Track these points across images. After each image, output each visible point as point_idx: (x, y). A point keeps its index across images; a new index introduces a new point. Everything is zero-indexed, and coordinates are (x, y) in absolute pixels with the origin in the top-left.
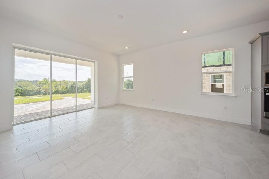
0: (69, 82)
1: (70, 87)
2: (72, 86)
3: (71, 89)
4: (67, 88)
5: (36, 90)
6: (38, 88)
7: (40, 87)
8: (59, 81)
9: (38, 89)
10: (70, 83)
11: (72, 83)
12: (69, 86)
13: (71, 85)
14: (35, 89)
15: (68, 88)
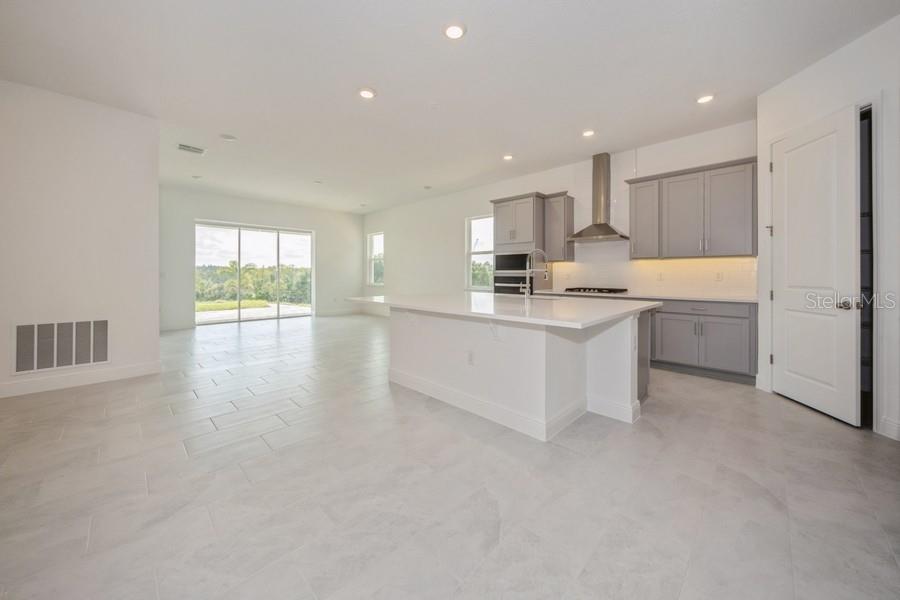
0: (297, 270)
1: (297, 285)
2: (303, 283)
3: (300, 292)
4: (289, 288)
5: (210, 292)
6: (216, 286)
7: (220, 285)
8: (270, 268)
9: (214, 290)
10: (299, 274)
11: (304, 274)
12: (295, 282)
13: (299, 280)
14: (207, 291)
15: (294, 288)
